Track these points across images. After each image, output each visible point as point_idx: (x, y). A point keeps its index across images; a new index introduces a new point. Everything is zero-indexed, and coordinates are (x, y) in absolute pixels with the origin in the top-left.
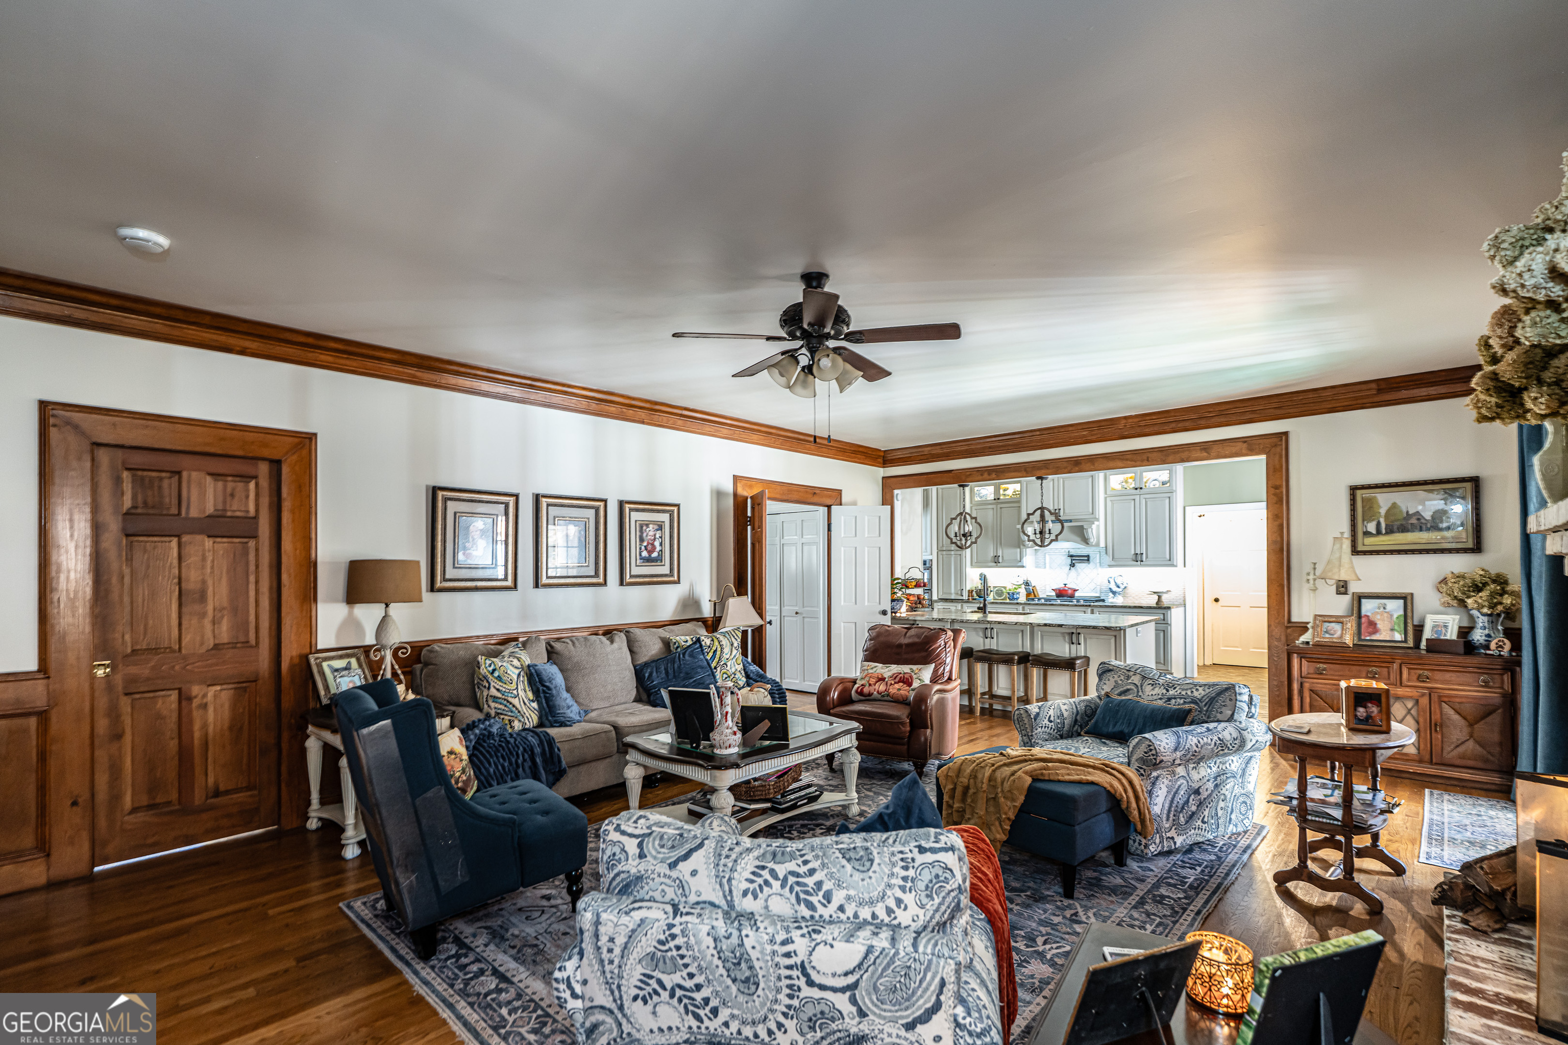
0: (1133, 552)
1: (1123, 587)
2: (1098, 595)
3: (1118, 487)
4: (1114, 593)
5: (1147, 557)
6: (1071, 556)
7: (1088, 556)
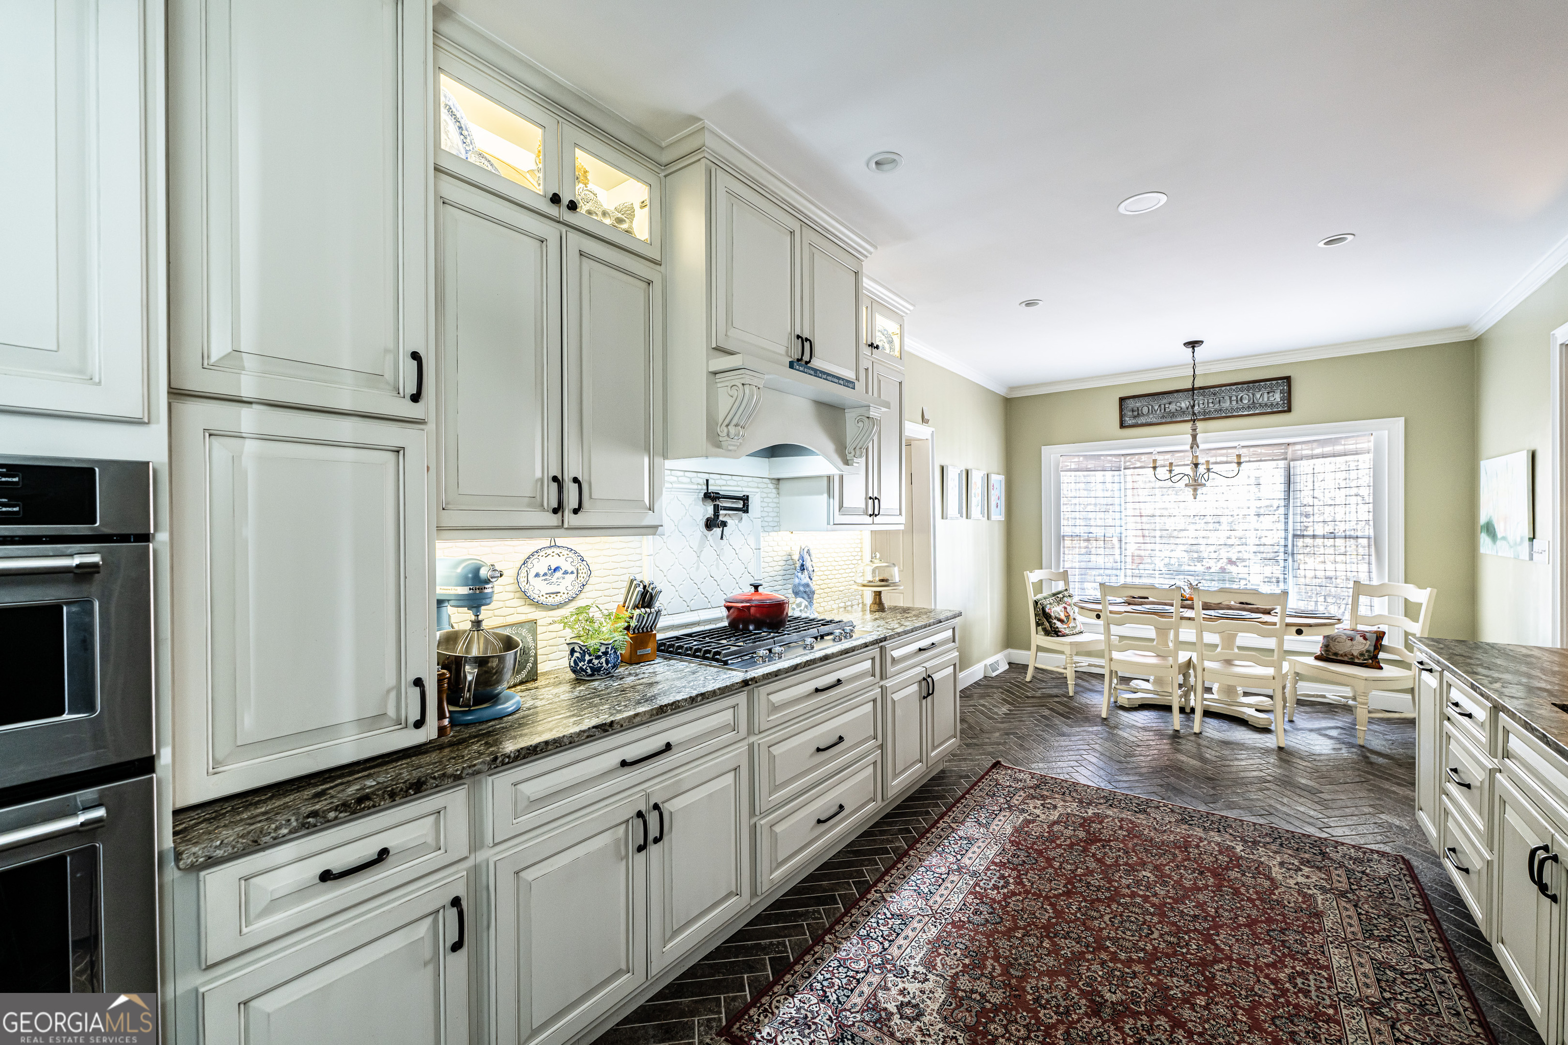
7: (745, 499)
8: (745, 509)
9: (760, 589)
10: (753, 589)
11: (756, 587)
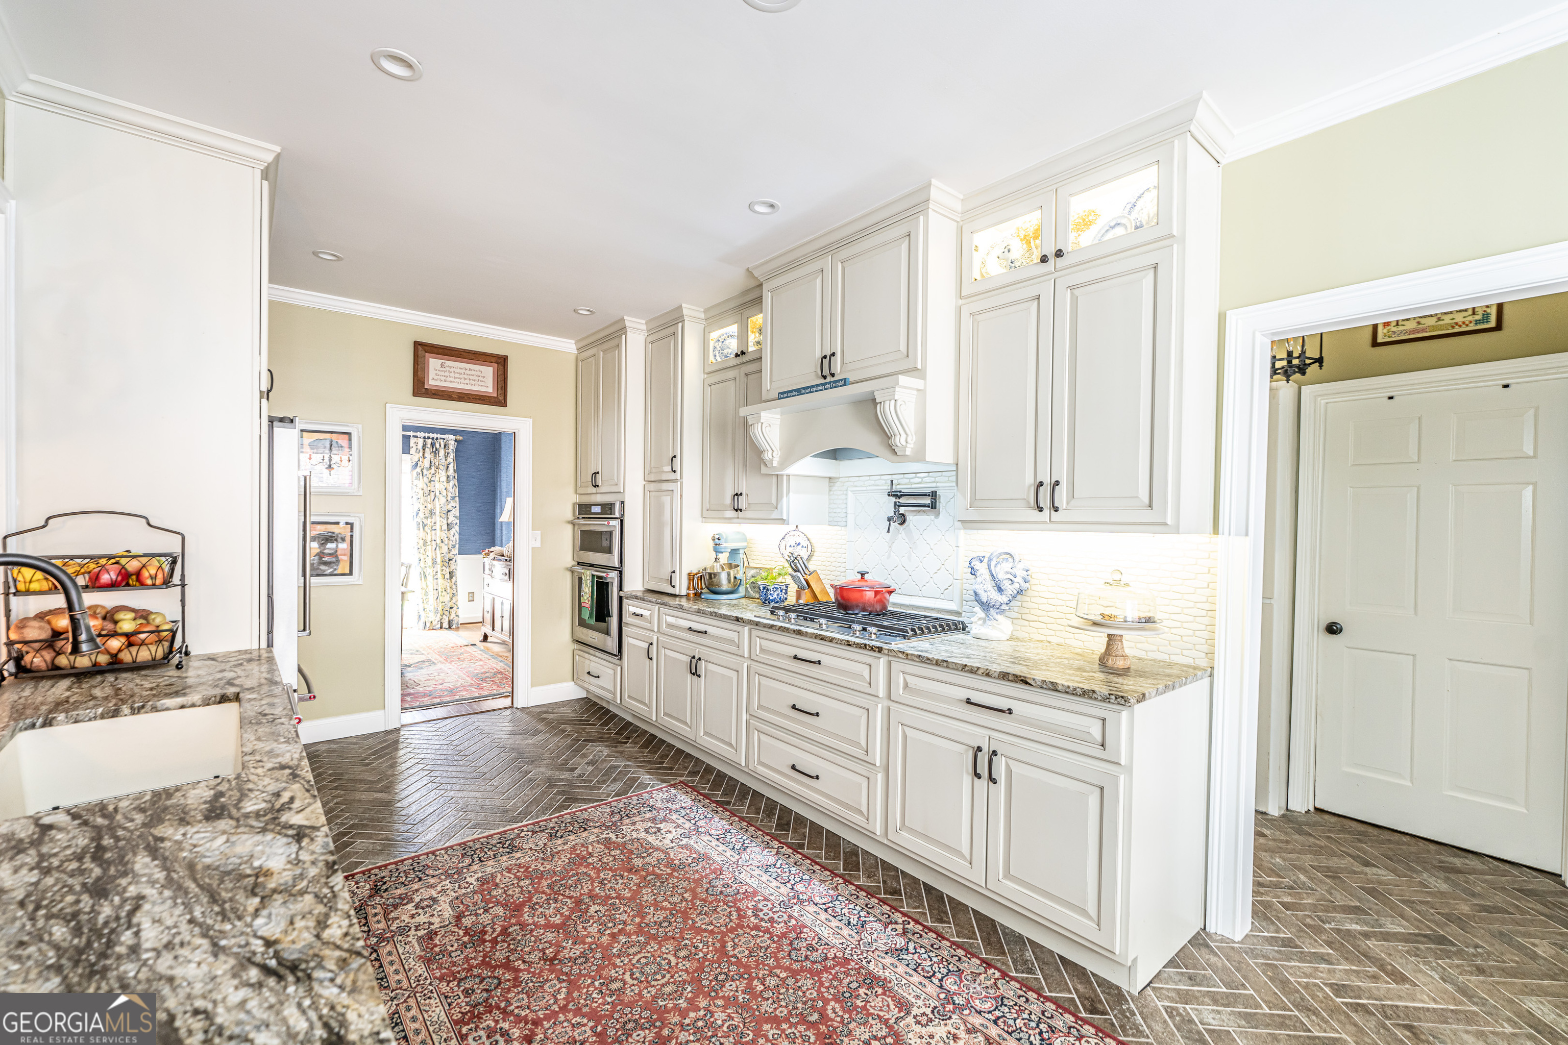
0: (1029, 480)
1: (1010, 589)
2: (953, 606)
3: (996, 269)
4: (986, 606)
5: (1072, 495)
6: (897, 495)
7: (934, 495)
8: (933, 506)
9: (866, 576)
10: (859, 576)
11: (863, 575)
